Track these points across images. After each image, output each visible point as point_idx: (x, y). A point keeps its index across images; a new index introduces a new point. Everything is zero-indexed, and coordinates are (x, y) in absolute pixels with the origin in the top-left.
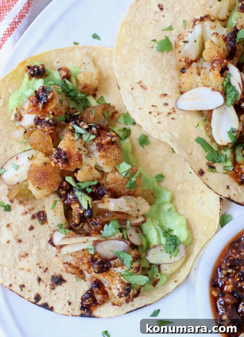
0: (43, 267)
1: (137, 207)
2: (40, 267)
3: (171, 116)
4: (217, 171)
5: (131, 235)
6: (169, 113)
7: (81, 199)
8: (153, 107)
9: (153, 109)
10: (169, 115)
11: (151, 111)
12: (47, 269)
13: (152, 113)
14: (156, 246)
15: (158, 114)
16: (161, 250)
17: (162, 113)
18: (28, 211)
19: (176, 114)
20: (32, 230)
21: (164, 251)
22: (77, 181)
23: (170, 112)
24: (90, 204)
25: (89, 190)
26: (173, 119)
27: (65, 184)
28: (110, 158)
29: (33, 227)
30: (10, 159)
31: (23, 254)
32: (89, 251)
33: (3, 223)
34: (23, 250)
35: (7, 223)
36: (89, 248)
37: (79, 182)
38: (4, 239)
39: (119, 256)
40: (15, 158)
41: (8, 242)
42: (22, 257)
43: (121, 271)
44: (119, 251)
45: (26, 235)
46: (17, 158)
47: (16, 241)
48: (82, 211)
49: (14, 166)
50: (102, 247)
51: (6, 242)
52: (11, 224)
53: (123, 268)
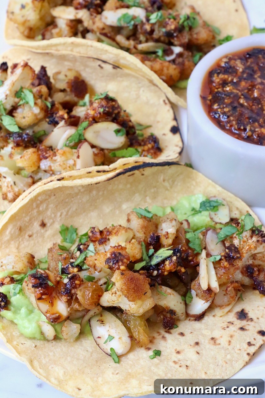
0: (227, 325)
2: (228, 327)
7: (161, 257)
12: (229, 322)
14: (210, 217)
16: (215, 214)
18: (161, 336)
20: (184, 334)
21: (216, 213)
22: (141, 260)
24: (168, 248)
25: (151, 251)
27: (142, 271)
29: (181, 333)
30: (98, 345)
31: (212, 342)
32: (216, 262)
33: (175, 357)
34: (207, 341)
35: (175, 354)
36: (213, 261)
37: (142, 258)
38: (194, 357)
39: (222, 238)
40: (98, 340)
41: (198, 353)
42: (215, 342)
43: (238, 240)
44: (218, 237)
45: (190, 338)
46: (99, 337)
47: (196, 346)
48: (175, 258)
49: (109, 340)
50: (213, 250)
51: (198, 355)
52: (176, 350)
53: (236, 237)
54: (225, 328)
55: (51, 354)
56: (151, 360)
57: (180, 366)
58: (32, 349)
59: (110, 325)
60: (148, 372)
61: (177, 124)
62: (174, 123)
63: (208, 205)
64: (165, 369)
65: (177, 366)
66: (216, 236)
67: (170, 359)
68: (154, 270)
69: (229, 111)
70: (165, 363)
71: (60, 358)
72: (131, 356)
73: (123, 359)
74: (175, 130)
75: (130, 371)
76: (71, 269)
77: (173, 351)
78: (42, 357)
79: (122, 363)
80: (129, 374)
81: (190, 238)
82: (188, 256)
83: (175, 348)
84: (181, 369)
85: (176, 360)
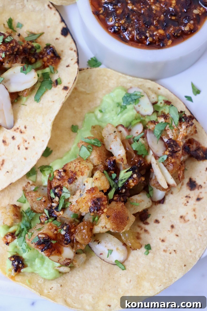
0: (186, 200)
1: (112, 134)
2: (188, 202)
3: (23, 129)
4: (58, 77)
5: (137, 133)
6: (21, 132)
7: (125, 179)
8: (20, 148)
9: (22, 147)
10: (23, 132)
11: (25, 148)
12: (186, 197)
13: (26, 146)
14: (137, 111)
15: (26, 141)
16: (139, 106)
17: (23, 138)
18: (143, 230)
19: (19, 127)
20: (158, 221)
21: (139, 104)
23: (19, 132)
24: (127, 170)
25: (114, 175)
26: (25, 128)
27: (115, 198)
28: (79, 167)
29: (156, 221)
30: (104, 260)
31: (182, 220)
32: (165, 161)
33: (162, 246)
34: (178, 221)
35: (161, 243)
36: (162, 161)
37: (110, 186)
38: (176, 239)
39: (159, 135)
40: (101, 256)
41: (177, 236)
42: (185, 220)
43: (171, 130)
44: (155, 136)
45: (165, 224)
46: (101, 254)
47: (173, 230)
48: (135, 176)
49: (110, 254)
50: (158, 151)
51: (178, 237)
52: (160, 239)
53: (168, 129)
54: (186, 204)
55: (74, 285)
56: (147, 256)
57: (170, 253)
58: (60, 289)
59: (105, 241)
60: (151, 270)
61: (66, 25)
62: (62, 25)
63: (130, 100)
64: (162, 261)
65: (168, 254)
66: (153, 135)
67: (160, 249)
68: (122, 190)
69: (125, 22)
70: (158, 254)
71: (82, 285)
72: (131, 258)
73: (126, 263)
74: (65, 32)
75: (137, 273)
76: (57, 213)
77: (158, 240)
78: (70, 292)
79: (127, 267)
80: (138, 277)
81: (136, 149)
82: (141, 164)
83: (158, 238)
84: (172, 255)
85: (164, 248)
